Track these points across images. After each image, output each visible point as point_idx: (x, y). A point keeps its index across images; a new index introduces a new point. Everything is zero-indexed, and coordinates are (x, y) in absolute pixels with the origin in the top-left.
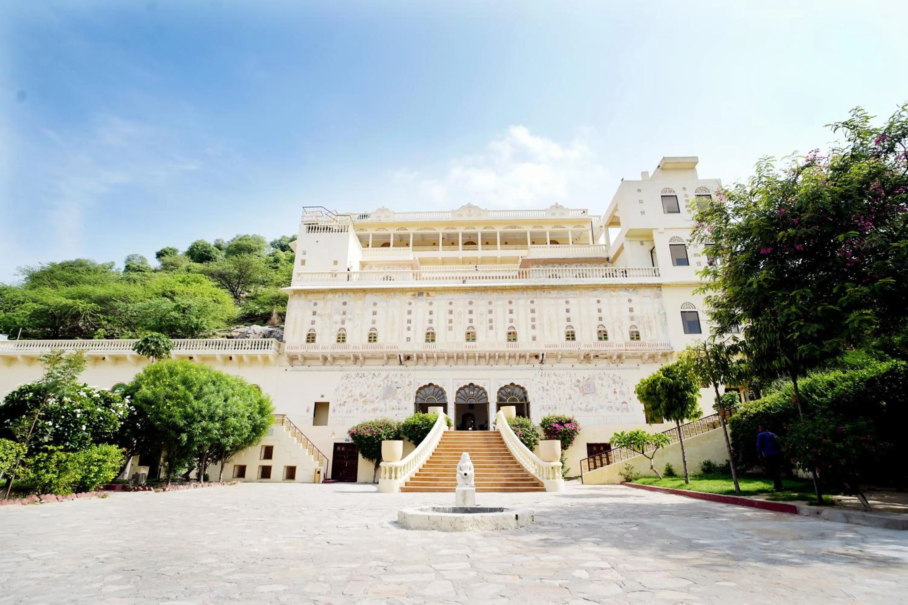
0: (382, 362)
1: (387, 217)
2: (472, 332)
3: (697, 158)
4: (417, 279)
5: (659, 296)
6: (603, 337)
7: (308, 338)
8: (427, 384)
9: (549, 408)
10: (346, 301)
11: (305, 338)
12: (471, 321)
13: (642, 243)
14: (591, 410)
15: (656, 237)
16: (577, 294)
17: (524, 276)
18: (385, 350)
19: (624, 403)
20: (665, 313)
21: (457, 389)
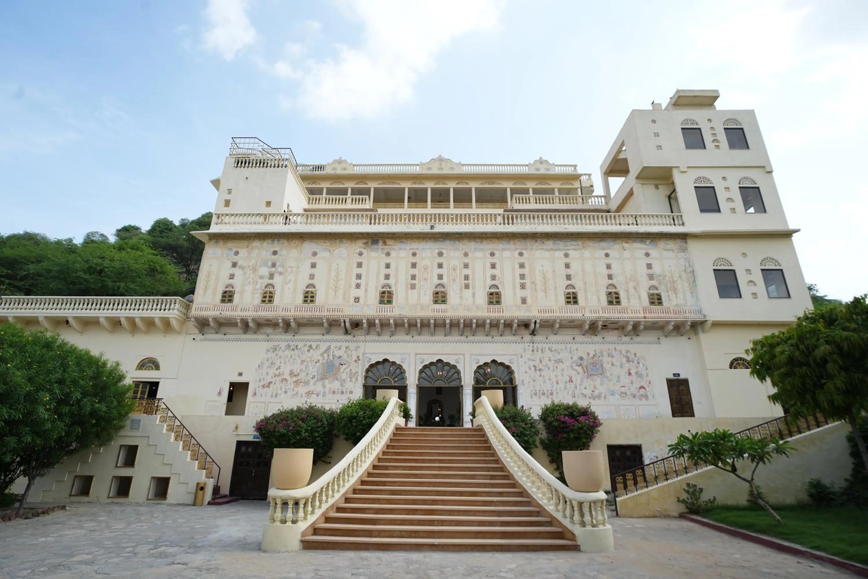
0: (322, 330)
1: (345, 169)
2: (442, 292)
3: (717, 91)
4: (370, 224)
5: (684, 250)
6: (615, 300)
7: (223, 297)
8: (381, 360)
9: (543, 394)
10: (277, 249)
11: (219, 297)
12: (440, 277)
13: (657, 187)
14: (599, 397)
15: (678, 178)
16: (578, 245)
17: (510, 221)
18: (326, 313)
19: (642, 387)
20: (693, 271)
21: (421, 367)
